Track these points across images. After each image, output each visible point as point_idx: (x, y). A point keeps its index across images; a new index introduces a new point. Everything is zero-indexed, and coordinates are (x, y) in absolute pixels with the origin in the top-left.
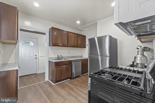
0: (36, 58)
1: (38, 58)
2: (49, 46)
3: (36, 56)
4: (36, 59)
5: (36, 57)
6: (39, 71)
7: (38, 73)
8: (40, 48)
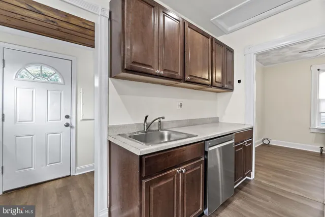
0: (67, 125)
1: (74, 124)
2: (111, 76)
3: (67, 117)
4: (69, 128)
5: (68, 121)
6: (79, 168)
7: (76, 174)
8: (80, 90)
